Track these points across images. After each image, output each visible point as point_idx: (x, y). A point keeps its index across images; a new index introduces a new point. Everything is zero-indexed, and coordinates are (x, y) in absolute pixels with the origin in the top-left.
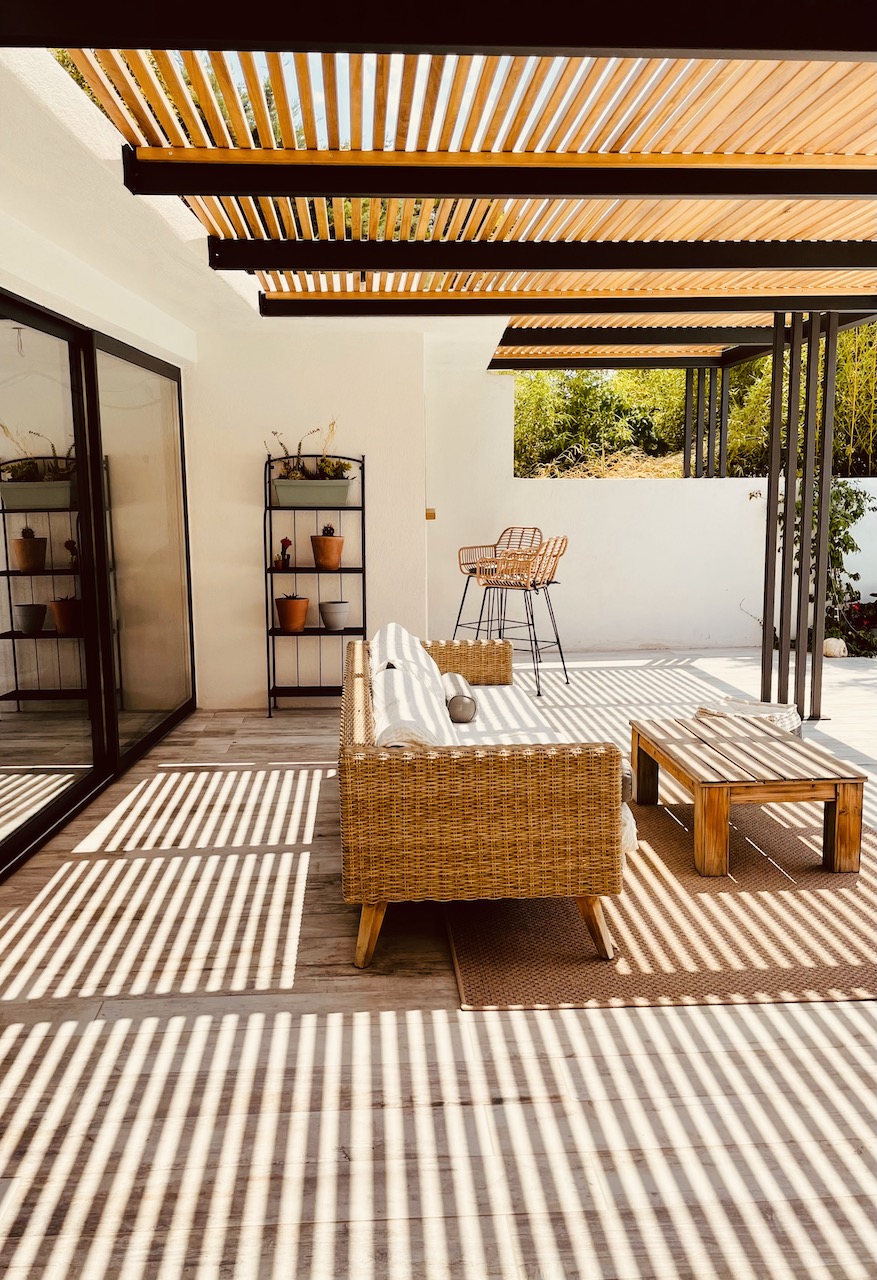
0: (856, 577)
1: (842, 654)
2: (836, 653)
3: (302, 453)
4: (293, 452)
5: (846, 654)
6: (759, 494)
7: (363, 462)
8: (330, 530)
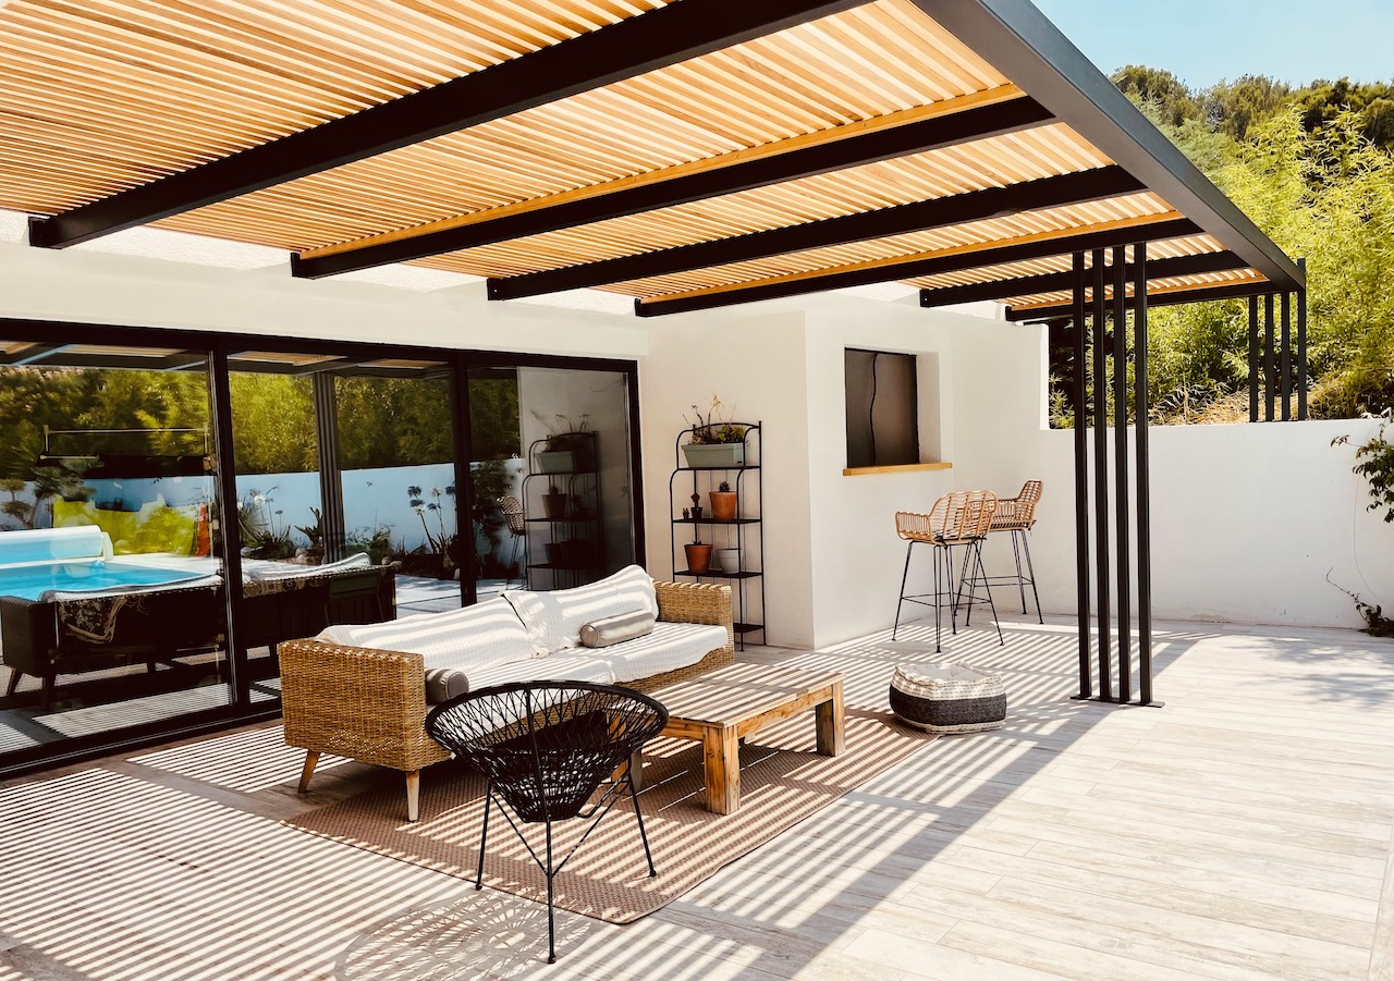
4: (706, 422)
6: (1344, 440)
7: (759, 427)
8: (724, 487)
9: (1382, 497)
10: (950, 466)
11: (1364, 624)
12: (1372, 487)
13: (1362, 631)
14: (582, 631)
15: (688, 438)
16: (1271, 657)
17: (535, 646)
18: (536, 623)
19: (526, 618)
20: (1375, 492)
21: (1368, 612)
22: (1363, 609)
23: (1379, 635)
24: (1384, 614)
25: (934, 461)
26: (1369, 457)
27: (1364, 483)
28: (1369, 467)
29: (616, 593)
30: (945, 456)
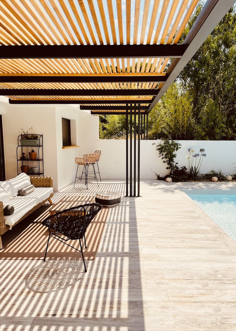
0: (177, 163)
1: (170, 181)
2: (169, 181)
3: (28, 134)
4: (26, 133)
5: (172, 181)
6: (154, 144)
7: (42, 136)
8: (33, 151)
9: (161, 155)
10: (78, 146)
11: (157, 178)
12: (159, 153)
13: (157, 179)
14: (19, 192)
15: (20, 138)
16: (148, 185)
17: (10, 197)
18: (8, 190)
19: (6, 189)
20: (160, 154)
21: (158, 176)
22: (157, 175)
23: (160, 180)
24: (160, 176)
25: (75, 145)
26: (159, 147)
27: (158, 152)
28: (159, 149)
29: (23, 181)
30: (77, 144)
